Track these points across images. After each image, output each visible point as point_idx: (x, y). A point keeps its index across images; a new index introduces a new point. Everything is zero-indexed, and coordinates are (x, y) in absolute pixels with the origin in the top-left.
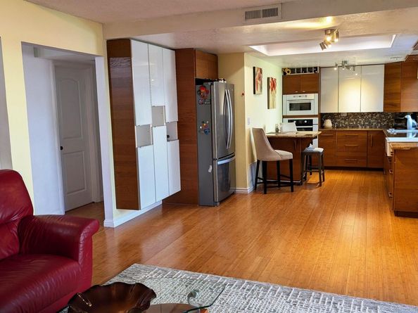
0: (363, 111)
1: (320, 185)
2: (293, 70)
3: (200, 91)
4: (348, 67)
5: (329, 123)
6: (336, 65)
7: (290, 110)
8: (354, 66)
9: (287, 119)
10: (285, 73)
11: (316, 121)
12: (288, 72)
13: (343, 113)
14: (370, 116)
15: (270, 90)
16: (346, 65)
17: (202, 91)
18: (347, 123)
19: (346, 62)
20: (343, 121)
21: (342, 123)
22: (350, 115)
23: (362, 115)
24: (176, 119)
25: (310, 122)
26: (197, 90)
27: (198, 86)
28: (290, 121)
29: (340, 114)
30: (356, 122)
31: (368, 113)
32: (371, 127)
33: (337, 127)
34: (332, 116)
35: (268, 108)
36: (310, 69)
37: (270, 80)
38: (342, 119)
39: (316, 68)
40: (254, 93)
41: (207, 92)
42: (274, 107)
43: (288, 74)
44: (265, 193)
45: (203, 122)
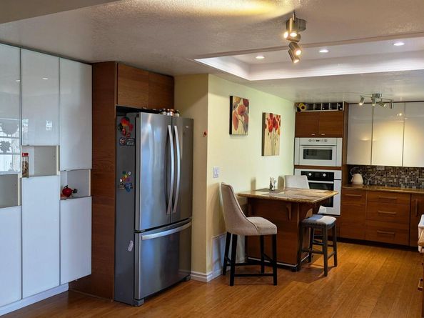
0: (406, 165)
1: (326, 275)
2: (310, 106)
3: (121, 124)
4: (381, 103)
5: (358, 179)
6: (362, 99)
7: (304, 158)
8: (391, 102)
9: (300, 170)
10: (299, 110)
11: (338, 175)
12: (303, 108)
13: (379, 167)
14: (417, 172)
15: (267, 130)
16: (377, 100)
17: (124, 125)
18: (384, 180)
19: (377, 96)
20: (379, 177)
21: (377, 179)
22: (387, 169)
23: (406, 170)
24: (89, 166)
25: (330, 177)
26: (118, 124)
27: (120, 118)
28: (303, 173)
29: (375, 167)
30: (398, 180)
31: (415, 169)
32: (418, 188)
33: (370, 184)
34: (364, 170)
35: (263, 155)
36: (334, 105)
37: (267, 116)
38: (379, 175)
39: (341, 104)
40: (231, 133)
41: (131, 127)
42: (273, 154)
43: (302, 110)
44: (232, 284)
45: (124, 173)
